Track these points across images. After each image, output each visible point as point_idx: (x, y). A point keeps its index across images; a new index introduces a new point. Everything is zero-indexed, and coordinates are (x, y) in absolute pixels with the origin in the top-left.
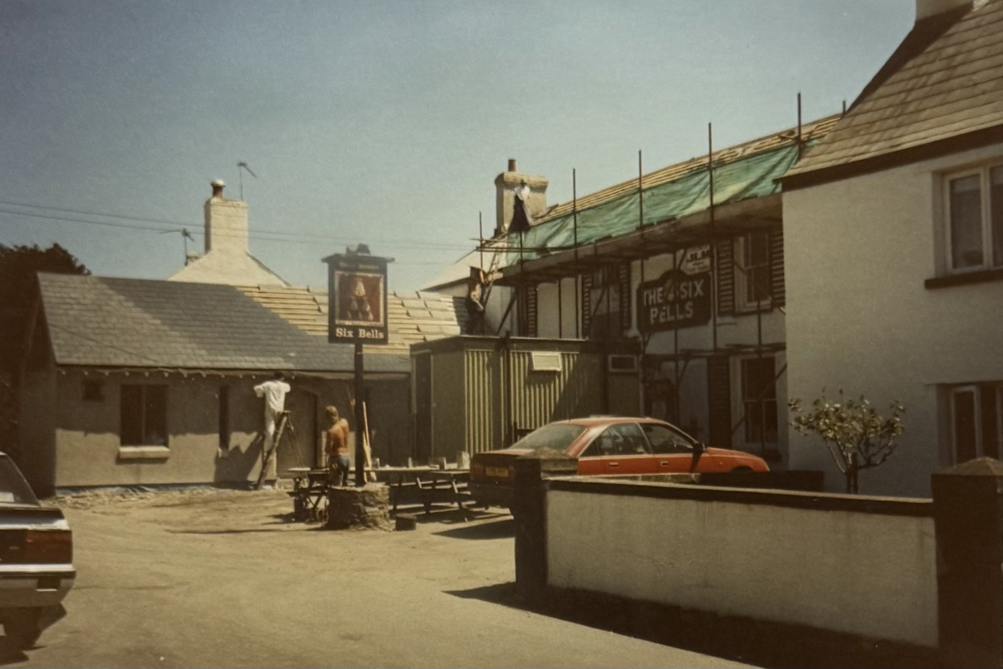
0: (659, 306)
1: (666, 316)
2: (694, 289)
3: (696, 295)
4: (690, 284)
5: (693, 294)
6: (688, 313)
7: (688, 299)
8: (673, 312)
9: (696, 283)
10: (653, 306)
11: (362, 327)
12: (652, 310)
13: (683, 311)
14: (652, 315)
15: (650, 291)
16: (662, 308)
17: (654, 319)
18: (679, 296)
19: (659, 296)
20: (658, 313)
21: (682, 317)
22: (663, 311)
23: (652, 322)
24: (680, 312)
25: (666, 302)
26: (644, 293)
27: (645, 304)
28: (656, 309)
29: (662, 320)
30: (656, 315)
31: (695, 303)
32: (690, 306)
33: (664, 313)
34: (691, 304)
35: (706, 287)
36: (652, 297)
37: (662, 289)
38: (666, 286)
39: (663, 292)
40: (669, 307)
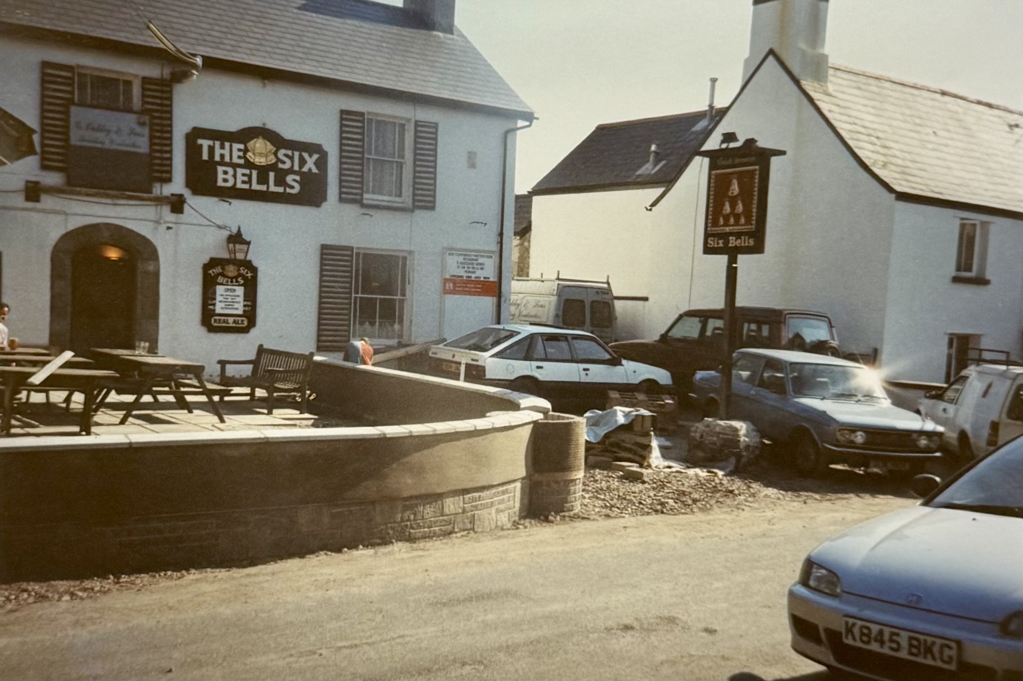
0: (235, 166)
1: (250, 182)
2: (303, 162)
3: (305, 169)
4: (297, 154)
5: (301, 166)
6: (292, 187)
7: (291, 171)
8: (263, 180)
9: (306, 155)
10: (222, 163)
12: (220, 169)
13: (281, 181)
14: (221, 176)
15: (217, 144)
16: (240, 171)
17: (225, 180)
18: (276, 164)
19: (236, 154)
20: (235, 176)
21: (280, 190)
22: (244, 175)
23: (220, 183)
24: (277, 184)
25: (249, 165)
26: (205, 143)
27: (205, 156)
28: (230, 170)
29: (239, 185)
30: (229, 177)
31: (301, 179)
32: (295, 180)
33: (246, 179)
34: (298, 178)
35: (322, 163)
36: (222, 152)
37: (242, 146)
38: (250, 144)
39: (246, 151)
40: (255, 173)
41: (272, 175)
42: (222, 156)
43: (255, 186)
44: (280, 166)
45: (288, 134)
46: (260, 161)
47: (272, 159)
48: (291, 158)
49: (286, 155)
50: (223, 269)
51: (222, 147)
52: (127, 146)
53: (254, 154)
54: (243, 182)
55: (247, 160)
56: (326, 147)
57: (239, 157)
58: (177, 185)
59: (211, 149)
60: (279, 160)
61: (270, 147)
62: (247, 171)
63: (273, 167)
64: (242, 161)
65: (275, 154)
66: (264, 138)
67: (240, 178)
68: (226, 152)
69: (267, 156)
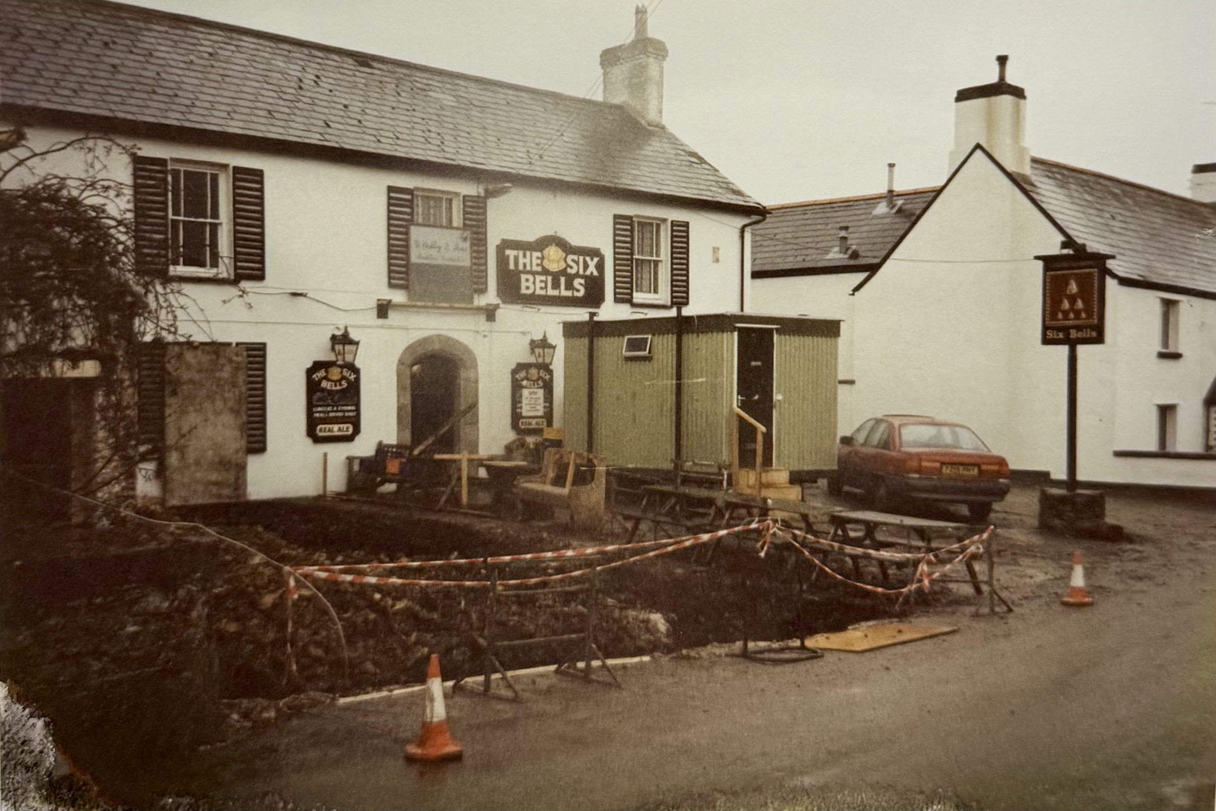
1: (546, 288)
10: (525, 271)
14: (524, 284)
15: (521, 253)
16: (539, 278)
17: (528, 288)
18: (565, 269)
19: (535, 261)
20: (534, 283)
21: (569, 293)
22: (541, 281)
23: (524, 291)
24: (567, 289)
25: (545, 272)
27: (512, 266)
28: (531, 277)
29: (539, 292)
30: (530, 284)
31: (585, 282)
32: (581, 284)
33: (543, 285)
34: (583, 281)
35: (600, 267)
36: (525, 261)
37: (539, 254)
38: (546, 252)
39: (543, 258)
40: (550, 278)
41: (563, 280)
42: (525, 265)
45: (575, 240)
46: (554, 267)
47: (563, 265)
48: (577, 263)
49: (573, 260)
50: (527, 373)
51: (525, 256)
52: (454, 260)
53: (549, 261)
54: (541, 288)
55: (543, 268)
57: (538, 265)
58: (491, 297)
59: (516, 259)
60: (568, 265)
61: (561, 254)
62: (543, 278)
63: (563, 272)
64: (539, 269)
65: (565, 260)
66: (557, 245)
67: (538, 285)
68: (527, 261)
69: (558, 262)
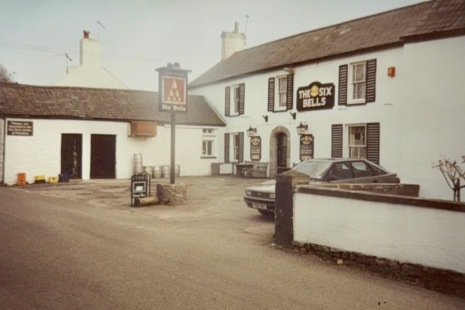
0: (307, 98)
1: (311, 104)
2: (326, 91)
4: (325, 89)
6: (323, 103)
7: (323, 96)
8: (315, 102)
10: (305, 98)
11: (175, 105)
12: (304, 101)
13: (320, 101)
14: (304, 103)
15: (304, 91)
16: (310, 100)
20: (308, 102)
21: (320, 105)
23: (304, 106)
25: (311, 97)
26: (300, 92)
27: (301, 98)
28: (306, 100)
29: (309, 106)
30: (306, 103)
31: (326, 98)
32: (324, 100)
33: (310, 103)
35: (333, 91)
38: (312, 89)
39: (311, 92)
40: (313, 100)
41: (317, 99)
42: (305, 96)
43: (314, 105)
44: (320, 95)
45: (323, 82)
46: (314, 95)
47: (318, 93)
50: (304, 138)
51: (305, 92)
53: (313, 93)
56: (334, 84)
57: (309, 95)
58: (294, 110)
60: (320, 93)
61: (317, 89)
63: (318, 96)
64: (309, 96)
65: (319, 91)
66: (316, 85)
68: (305, 94)
69: (316, 93)
